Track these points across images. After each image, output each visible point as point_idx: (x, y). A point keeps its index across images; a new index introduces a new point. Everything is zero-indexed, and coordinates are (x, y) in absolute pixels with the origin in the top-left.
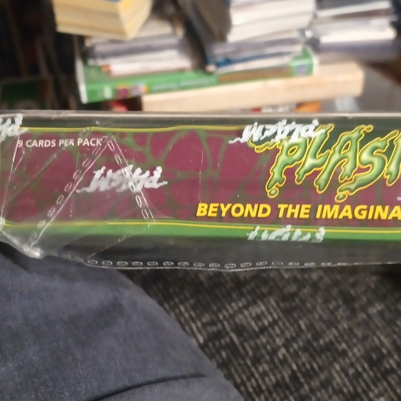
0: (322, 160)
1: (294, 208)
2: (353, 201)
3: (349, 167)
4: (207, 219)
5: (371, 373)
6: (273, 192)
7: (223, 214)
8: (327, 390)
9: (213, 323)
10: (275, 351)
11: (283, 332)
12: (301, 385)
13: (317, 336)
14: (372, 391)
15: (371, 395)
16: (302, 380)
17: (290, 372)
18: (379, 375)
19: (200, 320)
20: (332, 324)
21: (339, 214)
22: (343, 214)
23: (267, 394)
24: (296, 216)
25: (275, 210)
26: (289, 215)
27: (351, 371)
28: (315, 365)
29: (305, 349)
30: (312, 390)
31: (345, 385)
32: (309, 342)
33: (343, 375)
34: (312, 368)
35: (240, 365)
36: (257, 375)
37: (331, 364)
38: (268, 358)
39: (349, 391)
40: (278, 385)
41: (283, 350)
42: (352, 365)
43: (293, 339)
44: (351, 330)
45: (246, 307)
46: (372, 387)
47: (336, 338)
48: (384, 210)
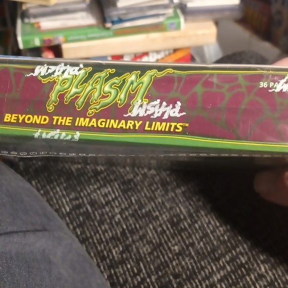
0: (81, 89)
1: (62, 119)
2: (97, 116)
3: (96, 95)
4: (10, 123)
6: (51, 108)
7: (20, 121)
21: (89, 124)
22: (91, 124)
24: (63, 124)
25: (51, 120)
26: (59, 123)
48: (115, 122)
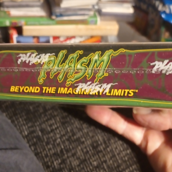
5: (93, 152)
6: (41, 81)
8: (74, 157)
9: (32, 127)
10: (55, 140)
11: (60, 132)
12: (64, 155)
13: (74, 134)
14: (92, 159)
15: (91, 160)
16: (65, 152)
17: (60, 149)
18: (96, 153)
19: (27, 125)
20: (80, 130)
23: (50, 157)
27: (85, 150)
28: (71, 147)
29: (68, 140)
30: (68, 157)
31: (81, 156)
32: (70, 137)
33: (81, 152)
34: (70, 148)
35: (41, 145)
36: (47, 149)
37: (77, 147)
38: (52, 142)
39: (83, 158)
40: (55, 154)
41: (59, 140)
42: (86, 148)
43: (64, 135)
44: (88, 133)
45: (47, 121)
46: (92, 157)
47: (81, 136)
